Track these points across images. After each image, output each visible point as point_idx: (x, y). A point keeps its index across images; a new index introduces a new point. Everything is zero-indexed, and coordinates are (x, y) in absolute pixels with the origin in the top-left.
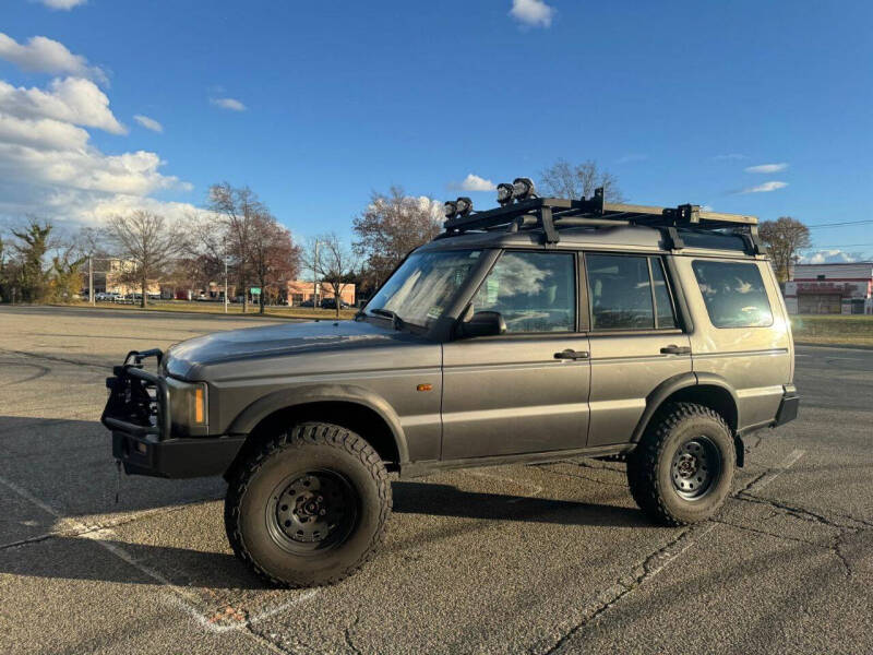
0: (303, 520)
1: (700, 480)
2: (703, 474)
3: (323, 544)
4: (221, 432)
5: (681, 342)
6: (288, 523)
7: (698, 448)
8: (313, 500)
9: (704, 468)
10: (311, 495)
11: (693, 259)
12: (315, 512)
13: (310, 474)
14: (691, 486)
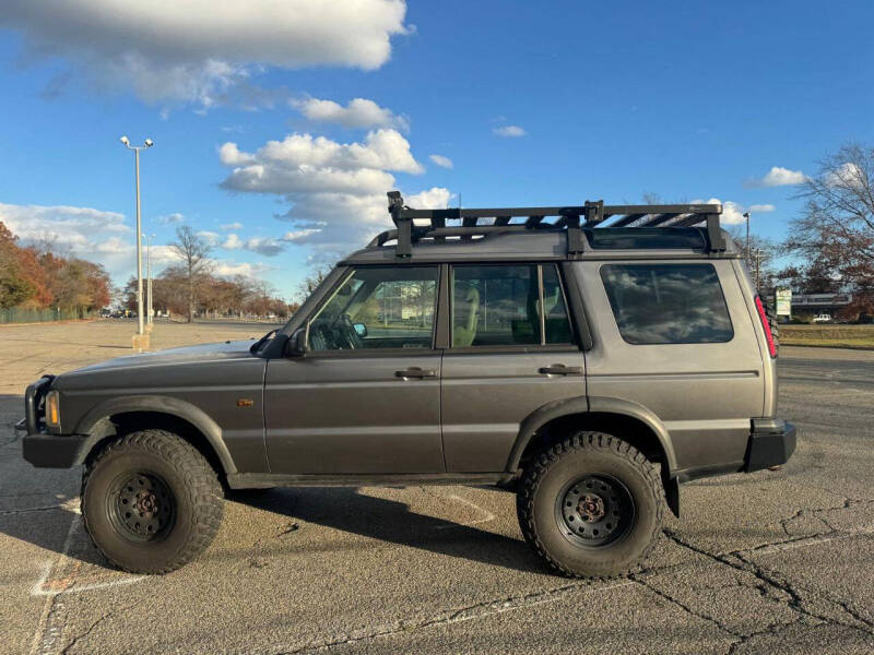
0: (141, 514)
1: (609, 526)
2: (614, 520)
3: (154, 537)
4: (70, 433)
5: (571, 360)
6: (128, 515)
7: (604, 488)
8: (148, 498)
9: (616, 514)
10: (147, 493)
11: (604, 263)
12: (150, 509)
13: (143, 475)
14: (596, 532)
